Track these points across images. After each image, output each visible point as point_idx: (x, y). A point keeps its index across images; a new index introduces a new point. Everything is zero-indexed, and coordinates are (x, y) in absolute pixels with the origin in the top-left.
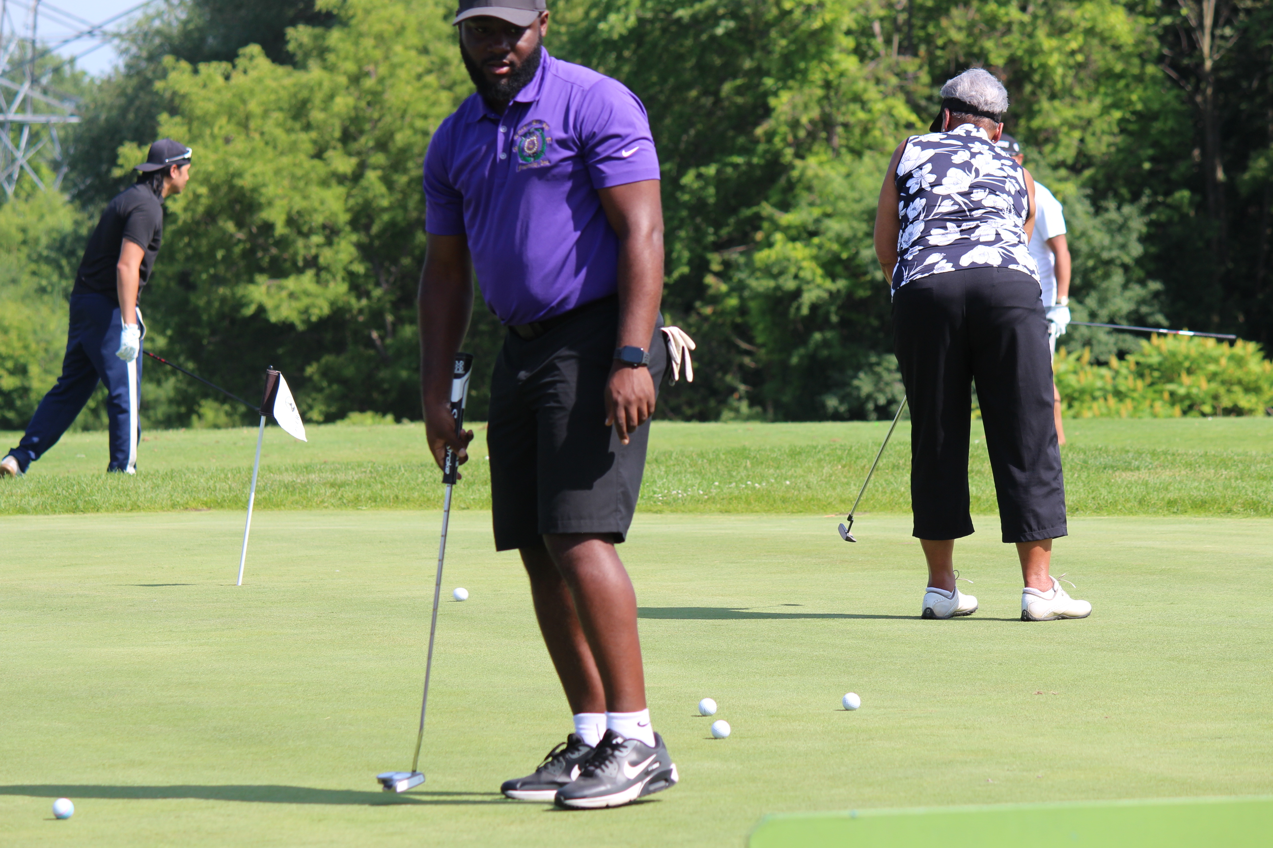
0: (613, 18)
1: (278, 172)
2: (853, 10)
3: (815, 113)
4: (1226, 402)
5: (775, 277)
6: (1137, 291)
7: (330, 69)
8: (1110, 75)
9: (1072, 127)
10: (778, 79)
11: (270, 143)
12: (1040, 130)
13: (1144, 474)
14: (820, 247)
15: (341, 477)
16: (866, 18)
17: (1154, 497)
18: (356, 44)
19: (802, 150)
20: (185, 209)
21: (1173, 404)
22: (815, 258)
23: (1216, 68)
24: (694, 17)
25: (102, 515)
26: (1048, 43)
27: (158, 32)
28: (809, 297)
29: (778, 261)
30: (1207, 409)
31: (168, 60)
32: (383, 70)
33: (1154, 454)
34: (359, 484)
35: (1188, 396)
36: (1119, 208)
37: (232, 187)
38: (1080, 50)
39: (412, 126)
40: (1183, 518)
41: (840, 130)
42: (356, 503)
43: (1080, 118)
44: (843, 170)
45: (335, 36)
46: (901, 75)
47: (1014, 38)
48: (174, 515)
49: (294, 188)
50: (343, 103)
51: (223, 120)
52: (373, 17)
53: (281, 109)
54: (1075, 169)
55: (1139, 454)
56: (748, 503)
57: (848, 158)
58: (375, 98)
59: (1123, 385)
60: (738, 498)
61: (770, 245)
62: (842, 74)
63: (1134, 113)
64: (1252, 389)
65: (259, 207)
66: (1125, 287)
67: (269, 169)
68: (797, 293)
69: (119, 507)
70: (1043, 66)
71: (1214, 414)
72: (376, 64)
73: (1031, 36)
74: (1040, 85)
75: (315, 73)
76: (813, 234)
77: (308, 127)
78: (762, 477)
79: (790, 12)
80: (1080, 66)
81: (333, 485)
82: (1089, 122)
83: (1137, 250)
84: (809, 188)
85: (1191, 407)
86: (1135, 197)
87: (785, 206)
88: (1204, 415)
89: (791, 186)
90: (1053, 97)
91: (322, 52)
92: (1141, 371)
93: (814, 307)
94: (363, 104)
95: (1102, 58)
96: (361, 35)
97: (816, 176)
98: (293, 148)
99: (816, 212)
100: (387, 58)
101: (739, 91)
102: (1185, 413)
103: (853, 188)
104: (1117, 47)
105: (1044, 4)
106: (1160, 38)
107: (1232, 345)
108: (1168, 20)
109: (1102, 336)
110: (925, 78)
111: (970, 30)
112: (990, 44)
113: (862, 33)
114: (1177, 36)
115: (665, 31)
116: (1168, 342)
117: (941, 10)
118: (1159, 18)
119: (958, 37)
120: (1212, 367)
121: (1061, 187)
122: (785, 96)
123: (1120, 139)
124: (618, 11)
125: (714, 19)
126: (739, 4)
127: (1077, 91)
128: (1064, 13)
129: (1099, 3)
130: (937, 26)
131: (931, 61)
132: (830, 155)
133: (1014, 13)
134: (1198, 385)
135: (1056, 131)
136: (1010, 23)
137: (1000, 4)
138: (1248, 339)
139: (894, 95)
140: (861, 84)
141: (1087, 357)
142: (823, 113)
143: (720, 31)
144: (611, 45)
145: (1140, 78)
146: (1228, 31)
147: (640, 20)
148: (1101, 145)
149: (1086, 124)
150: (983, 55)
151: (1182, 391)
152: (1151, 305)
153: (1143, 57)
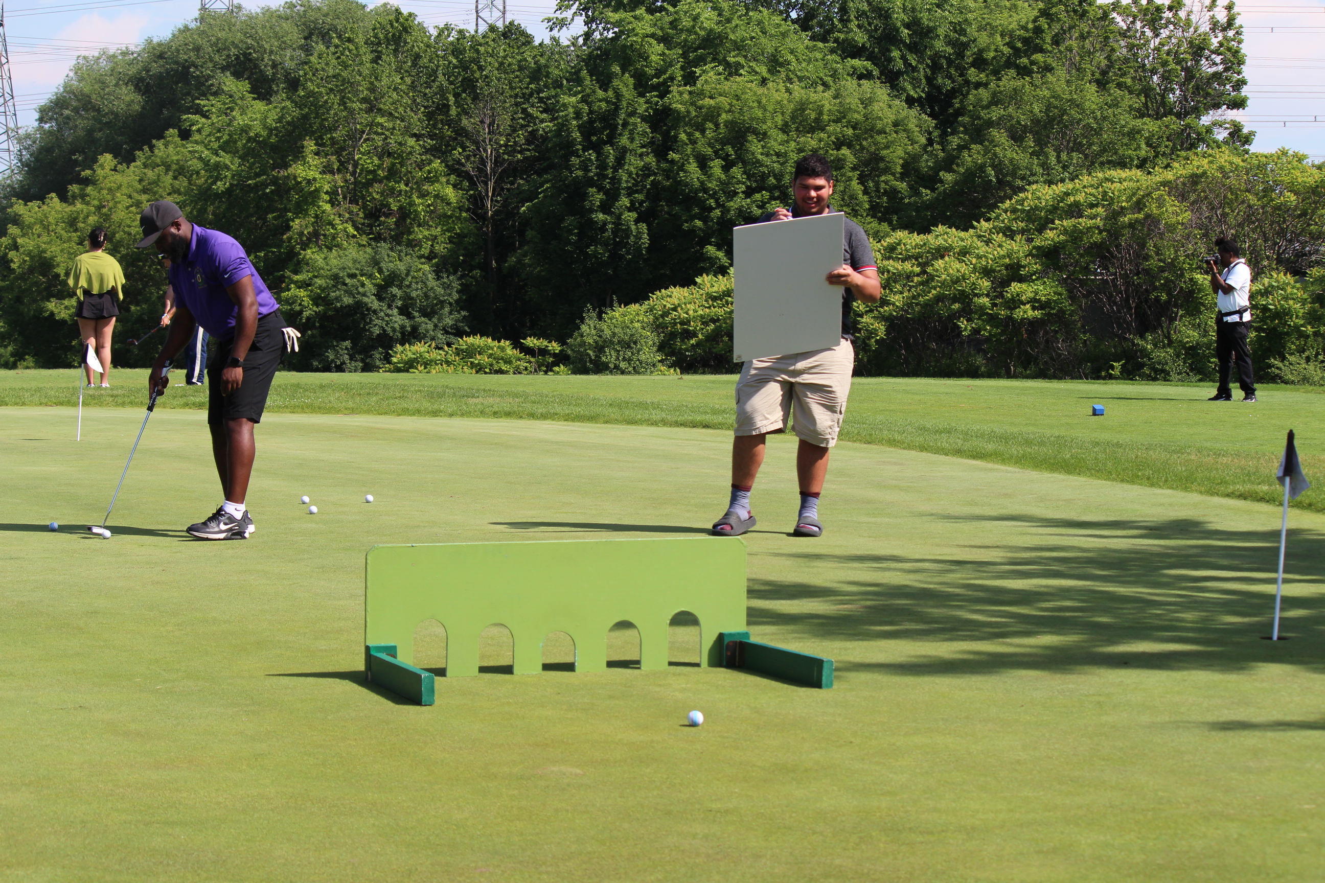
0: (219, 183)
1: (62, 251)
2: (329, 183)
3: (311, 229)
4: (496, 367)
5: (290, 304)
6: (456, 316)
7: (88, 204)
8: (445, 216)
9: (428, 239)
10: (294, 213)
11: (60, 237)
12: (413, 240)
13: (481, 399)
14: (311, 291)
15: (115, 392)
16: (335, 186)
17: (487, 410)
18: (99, 192)
19: (305, 246)
20: (19, 267)
21: (472, 368)
22: (308, 296)
23: (496, 213)
24: (255, 184)
25: (9, 407)
26: (417, 201)
27: (9, 186)
28: (306, 314)
29: (292, 297)
30: (487, 370)
31: (14, 200)
32: (111, 204)
33: (484, 390)
34: (124, 395)
35: (479, 364)
36: (448, 277)
37: (41, 257)
38: (432, 205)
39: (123, 231)
40: (500, 420)
41: (322, 237)
42: (123, 404)
43: (431, 235)
44: (323, 256)
45: (89, 189)
46: (350, 213)
47: (402, 198)
48: (41, 408)
49: (70, 258)
50: (92, 219)
51: (38, 227)
52: (107, 181)
53: (64, 222)
54: (429, 258)
55: (478, 390)
56: (303, 409)
57: (325, 250)
58: (107, 218)
59: (450, 358)
60: (298, 406)
61: (289, 290)
62: (323, 212)
63: (455, 234)
64: (508, 361)
65: (53, 267)
66: (450, 313)
67: (58, 249)
68: (301, 312)
69: (16, 404)
70: (415, 211)
71: (490, 373)
72: (108, 201)
73: (410, 197)
74: (414, 220)
75: (79, 206)
76: (309, 285)
77: (76, 231)
78: (309, 397)
79: (301, 183)
80: (432, 212)
81: (112, 396)
82: (436, 237)
83: (456, 296)
84: (307, 264)
85: (480, 369)
86: (455, 273)
87: (296, 272)
88: (486, 373)
89: (299, 263)
90: (419, 225)
91: (83, 196)
92: (458, 352)
93: (308, 319)
94: (102, 220)
95: (441, 208)
96: (102, 189)
97: (311, 258)
98: (69, 240)
99: (310, 275)
100: (113, 199)
101: (275, 218)
102: (477, 372)
103: (327, 265)
104: (449, 204)
105: (416, 183)
106: (468, 200)
107: (499, 342)
108: (472, 192)
109: (440, 336)
110: (361, 215)
111: (382, 194)
112: (391, 200)
113: (333, 193)
114: (476, 199)
115: (242, 189)
116: (470, 340)
117: (369, 184)
118: (468, 191)
119: (377, 196)
120: (490, 352)
121: (423, 266)
122: (297, 221)
123: (449, 246)
124: (221, 180)
125: (265, 185)
126: (277, 178)
127: (431, 223)
128: (425, 187)
129: (441, 183)
130: (367, 191)
131: (364, 207)
132: (317, 249)
133: (403, 187)
134: (483, 359)
135: (420, 241)
136: (401, 191)
137: (396, 182)
138: (506, 339)
139: (347, 222)
140: (332, 217)
141: (434, 345)
142: (315, 230)
143: (268, 191)
144: (217, 196)
145: (459, 218)
146: (499, 198)
147: (231, 184)
148: (440, 248)
149: (434, 238)
150: (388, 205)
151: (476, 362)
152: (462, 322)
153: (460, 209)
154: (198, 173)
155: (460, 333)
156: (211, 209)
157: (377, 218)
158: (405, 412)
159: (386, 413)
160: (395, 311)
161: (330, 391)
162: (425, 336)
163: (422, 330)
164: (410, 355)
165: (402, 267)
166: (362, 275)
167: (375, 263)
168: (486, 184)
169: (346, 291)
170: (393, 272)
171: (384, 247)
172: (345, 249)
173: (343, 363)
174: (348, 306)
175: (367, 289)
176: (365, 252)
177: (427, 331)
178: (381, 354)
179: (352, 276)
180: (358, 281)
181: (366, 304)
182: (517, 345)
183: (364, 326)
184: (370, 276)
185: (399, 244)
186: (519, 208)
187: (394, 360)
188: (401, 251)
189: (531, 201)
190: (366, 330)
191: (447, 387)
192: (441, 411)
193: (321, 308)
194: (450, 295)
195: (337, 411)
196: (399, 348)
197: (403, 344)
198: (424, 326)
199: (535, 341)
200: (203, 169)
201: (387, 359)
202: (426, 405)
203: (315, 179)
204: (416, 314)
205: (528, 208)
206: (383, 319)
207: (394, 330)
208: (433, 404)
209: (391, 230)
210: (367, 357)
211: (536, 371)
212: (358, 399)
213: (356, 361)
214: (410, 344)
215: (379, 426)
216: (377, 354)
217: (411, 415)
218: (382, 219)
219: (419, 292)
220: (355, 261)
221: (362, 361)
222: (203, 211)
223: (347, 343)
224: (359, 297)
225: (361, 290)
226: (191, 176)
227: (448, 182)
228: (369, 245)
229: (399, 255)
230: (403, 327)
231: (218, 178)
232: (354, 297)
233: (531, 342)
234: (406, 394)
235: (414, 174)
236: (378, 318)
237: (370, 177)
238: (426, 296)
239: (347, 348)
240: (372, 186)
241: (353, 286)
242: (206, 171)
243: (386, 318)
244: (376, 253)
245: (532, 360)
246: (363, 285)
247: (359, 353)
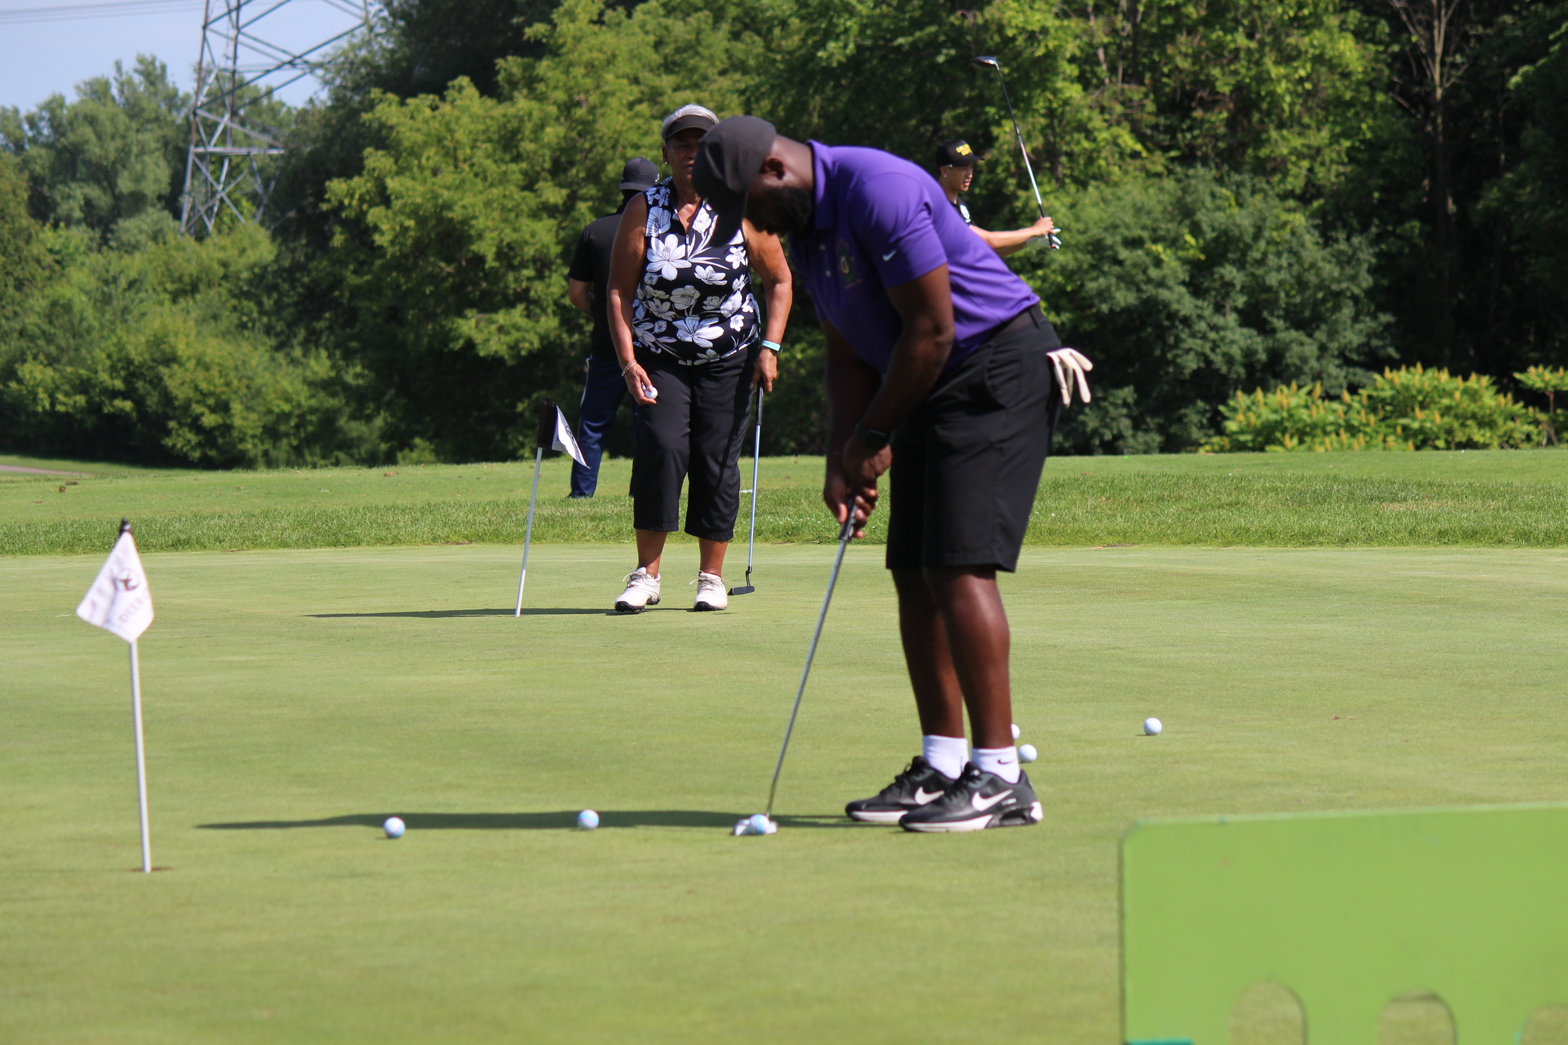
0: (832, 45)
1: (488, 204)
2: (1076, 37)
3: (1039, 142)
4: (1460, 437)
6: (1367, 324)
7: (542, 98)
8: (1339, 103)
9: (1301, 156)
10: (1000, 108)
11: (481, 175)
12: (1268, 158)
13: (1411, 505)
14: (1044, 279)
16: (1090, 45)
17: (1424, 528)
18: (566, 72)
20: (393, 243)
21: (1406, 438)
23: (1452, 93)
24: (914, 45)
26: (1276, 71)
27: (364, 62)
30: (1441, 442)
31: (376, 92)
32: (593, 98)
33: (1419, 485)
35: (1421, 430)
36: (1348, 239)
37: (440, 220)
38: (1308, 78)
40: (1454, 548)
41: (1064, 159)
43: (1309, 147)
44: (1068, 200)
45: (545, 66)
46: (1126, 103)
47: (1241, 66)
49: (505, 220)
50: (553, 133)
51: (431, 151)
52: (583, 46)
53: (490, 140)
54: (1304, 198)
55: (1405, 486)
57: (1072, 188)
58: (586, 128)
59: (1356, 420)
62: (1066, 103)
63: (1363, 142)
64: (1486, 423)
65: (470, 239)
66: (1355, 319)
67: (479, 200)
70: (1272, 94)
71: (1448, 448)
72: (587, 92)
73: (1258, 63)
74: (1268, 113)
75: (522, 103)
77: (518, 158)
79: (1014, 39)
80: (1309, 94)
82: (1319, 151)
83: (1367, 281)
85: (1424, 442)
86: (1364, 228)
88: (1436, 448)
90: (1281, 125)
91: (531, 82)
92: (1374, 405)
94: (573, 134)
95: (1331, 85)
96: (571, 64)
98: (503, 179)
100: (597, 86)
102: (1418, 448)
103: (1078, 219)
104: (1346, 75)
105: (1272, 31)
106: (1389, 66)
107: (1466, 378)
108: (1396, 48)
109: (1333, 370)
110: (1150, 106)
111: (1196, 57)
112: (1216, 72)
113: (1086, 60)
114: (1406, 63)
115: (883, 58)
116: (1401, 377)
117: (1166, 36)
118: (1388, 45)
119: (1184, 64)
120: (1446, 401)
121: (1290, 217)
122: (1008, 126)
123: (1349, 169)
124: (837, 38)
125: (934, 45)
126: (960, 31)
127: (1306, 120)
128: (1292, 40)
129: (1328, 30)
130: (1163, 53)
131: (1156, 88)
132: (1054, 184)
133: (1241, 40)
134: (1430, 419)
135: (1284, 160)
136: (1237, 50)
137: (1226, 31)
138: (1481, 372)
139: (1118, 123)
140: (1086, 113)
141: (1318, 390)
142: (1047, 143)
143: (941, 59)
144: (829, 72)
145: (1369, 107)
146: (1458, 59)
147: (859, 48)
148: (1330, 175)
149: (1315, 153)
150: (1210, 83)
151: (1416, 425)
152: (1382, 338)
153: (1373, 85)
154: (784, 24)
155: (1376, 363)
156: (816, 102)
157: (1186, 113)
158: (1241, 536)
159: (1198, 541)
160: (1232, 318)
161: (1075, 495)
162: (1298, 373)
163: (1291, 357)
164: (1268, 415)
165: (1243, 220)
166: (1155, 241)
167: (1185, 212)
168: (1429, 27)
169: (1120, 278)
170: (1225, 233)
171: (1202, 176)
172: (1116, 184)
173: (1119, 436)
174: (1126, 310)
175: (1166, 271)
176: (1161, 190)
177: (1304, 360)
178: (1203, 413)
179: (1134, 243)
180: (1148, 253)
181: (1166, 305)
182: (1505, 384)
183: (1164, 353)
184: (1174, 243)
185: (1237, 168)
186: (1505, 79)
187: (1232, 426)
188: (1240, 185)
189: (1532, 62)
190: (1168, 363)
191: (1335, 479)
192: (1321, 533)
193: (1066, 317)
194: (1353, 278)
195: (1091, 539)
196: (1241, 399)
197: (1249, 391)
198: (1296, 348)
199: (1548, 375)
200: (795, 14)
201: (1216, 424)
202: (1290, 520)
203: (1044, 31)
204: (1279, 324)
205: (1525, 76)
206: (1204, 337)
207: (1229, 360)
208: (1302, 517)
209: (1217, 138)
210: (1171, 422)
211: (1550, 442)
212: (1136, 511)
213: (1147, 431)
214: (1266, 390)
215: (1181, 568)
216: (1194, 415)
217: (1253, 543)
218: (1198, 114)
219: (1284, 275)
220: (1138, 210)
221: (1161, 429)
222: (799, 108)
223: (1127, 393)
224: (1150, 290)
225: (1154, 273)
226: (770, 30)
227: (1343, 27)
228: (1170, 172)
229: (1237, 195)
230: (1249, 353)
231: (829, 34)
232: (1139, 290)
233: (1536, 377)
234: (1243, 498)
235: (1266, 11)
236: (1193, 335)
237: (1169, 21)
238: (1301, 284)
239: (1125, 404)
240: (1173, 40)
241: (1135, 265)
242: (802, 18)
243: (1212, 335)
244: (1185, 190)
245: (1542, 417)
246: (1158, 263)
247: (1154, 413)
